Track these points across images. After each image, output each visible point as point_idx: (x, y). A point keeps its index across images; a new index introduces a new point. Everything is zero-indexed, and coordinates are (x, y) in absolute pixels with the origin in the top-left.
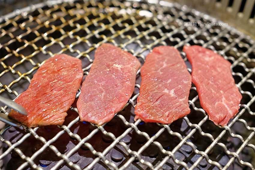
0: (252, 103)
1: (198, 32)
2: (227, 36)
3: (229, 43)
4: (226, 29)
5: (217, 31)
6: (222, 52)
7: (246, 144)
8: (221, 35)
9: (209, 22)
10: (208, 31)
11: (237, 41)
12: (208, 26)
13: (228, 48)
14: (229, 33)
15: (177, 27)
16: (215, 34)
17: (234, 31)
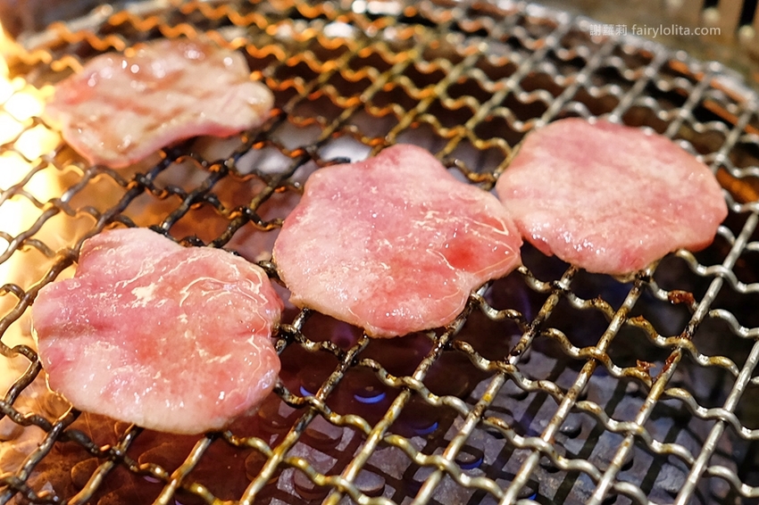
0: (737, 257)
1: (525, 67)
2: (616, 62)
3: (627, 85)
4: (606, 40)
5: (582, 51)
6: (614, 118)
7: (747, 379)
8: (594, 62)
9: (548, 27)
10: (551, 55)
11: (650, 72)
12: (550, 41)
13: (626, 101)
14: (617, 50)
15: (456, 59)
16: (578, 63)
17: (632, 42)
